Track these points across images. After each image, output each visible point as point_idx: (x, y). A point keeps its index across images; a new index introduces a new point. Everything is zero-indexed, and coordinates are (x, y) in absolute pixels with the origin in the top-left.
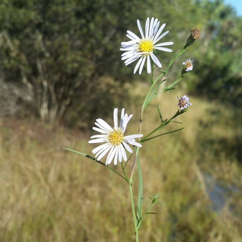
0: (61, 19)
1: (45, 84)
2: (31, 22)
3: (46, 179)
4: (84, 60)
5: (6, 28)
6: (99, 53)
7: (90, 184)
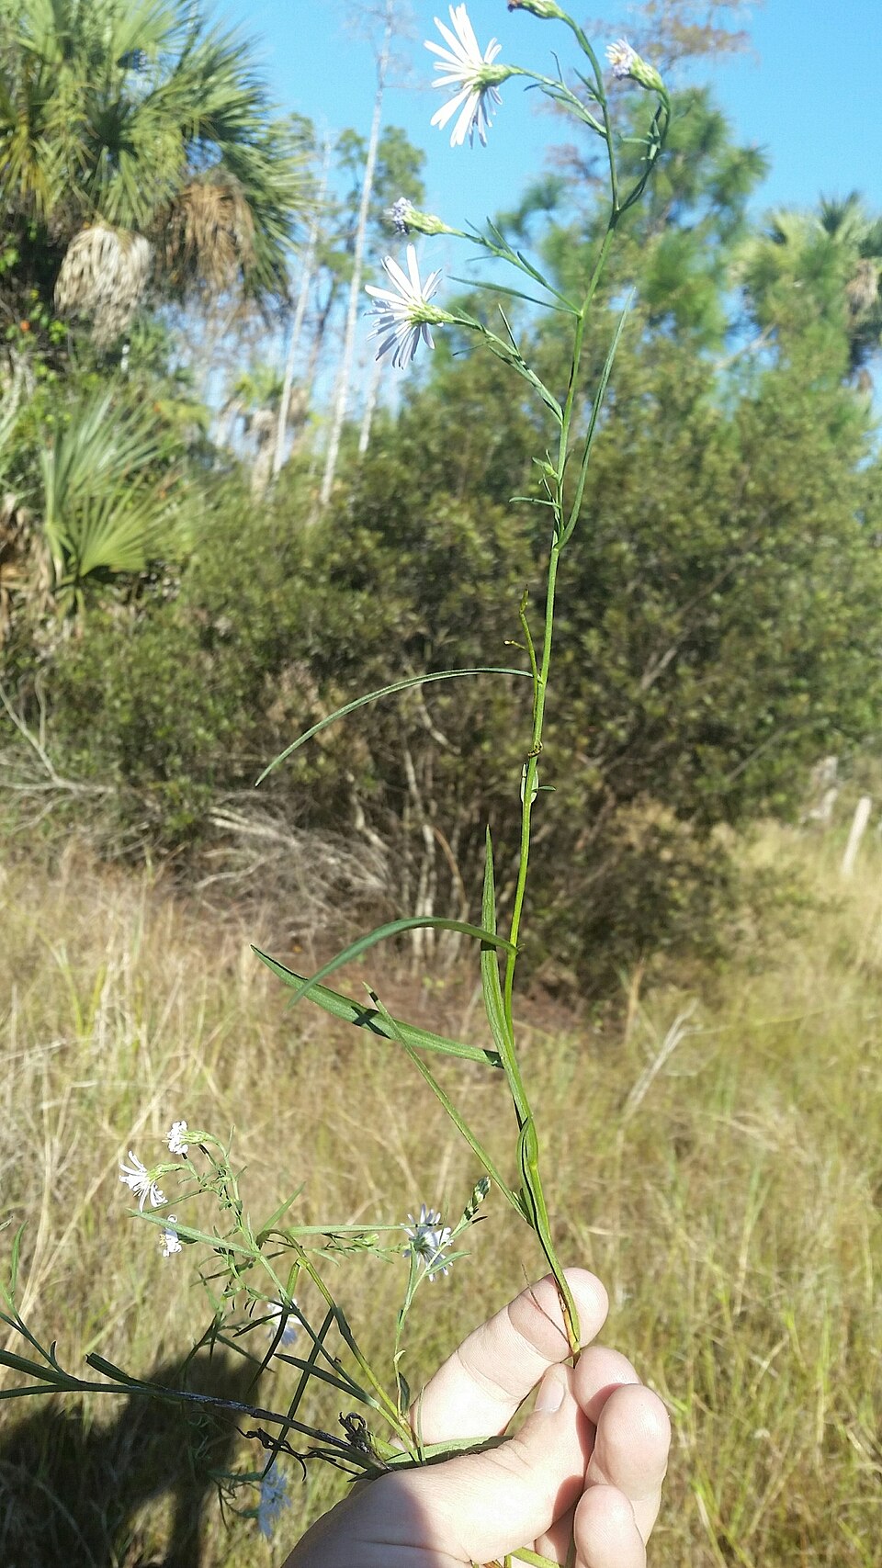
0: (490, 623)
1: (429, 833)
2: (388, 632)
3: (425, 1184)
4: (567, 753)
5: (305, 653)
6: (617, 729)
7: (587, 1208)
